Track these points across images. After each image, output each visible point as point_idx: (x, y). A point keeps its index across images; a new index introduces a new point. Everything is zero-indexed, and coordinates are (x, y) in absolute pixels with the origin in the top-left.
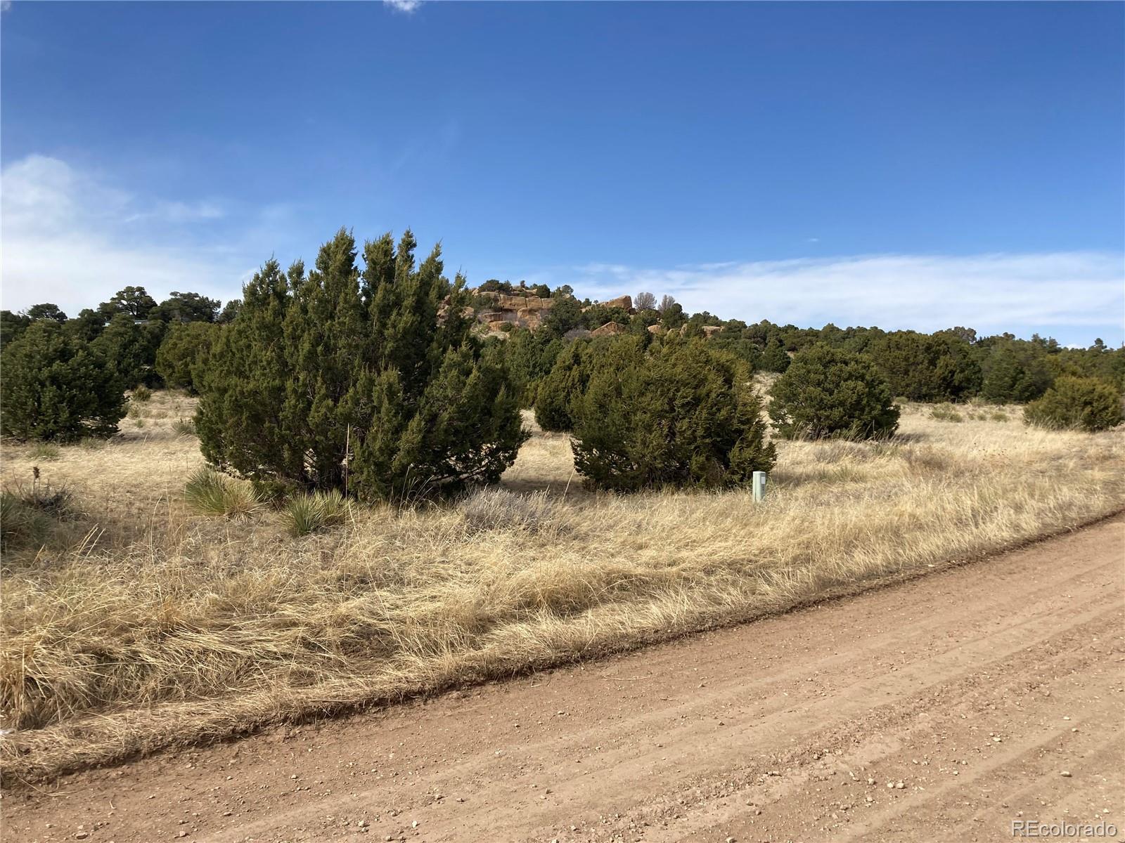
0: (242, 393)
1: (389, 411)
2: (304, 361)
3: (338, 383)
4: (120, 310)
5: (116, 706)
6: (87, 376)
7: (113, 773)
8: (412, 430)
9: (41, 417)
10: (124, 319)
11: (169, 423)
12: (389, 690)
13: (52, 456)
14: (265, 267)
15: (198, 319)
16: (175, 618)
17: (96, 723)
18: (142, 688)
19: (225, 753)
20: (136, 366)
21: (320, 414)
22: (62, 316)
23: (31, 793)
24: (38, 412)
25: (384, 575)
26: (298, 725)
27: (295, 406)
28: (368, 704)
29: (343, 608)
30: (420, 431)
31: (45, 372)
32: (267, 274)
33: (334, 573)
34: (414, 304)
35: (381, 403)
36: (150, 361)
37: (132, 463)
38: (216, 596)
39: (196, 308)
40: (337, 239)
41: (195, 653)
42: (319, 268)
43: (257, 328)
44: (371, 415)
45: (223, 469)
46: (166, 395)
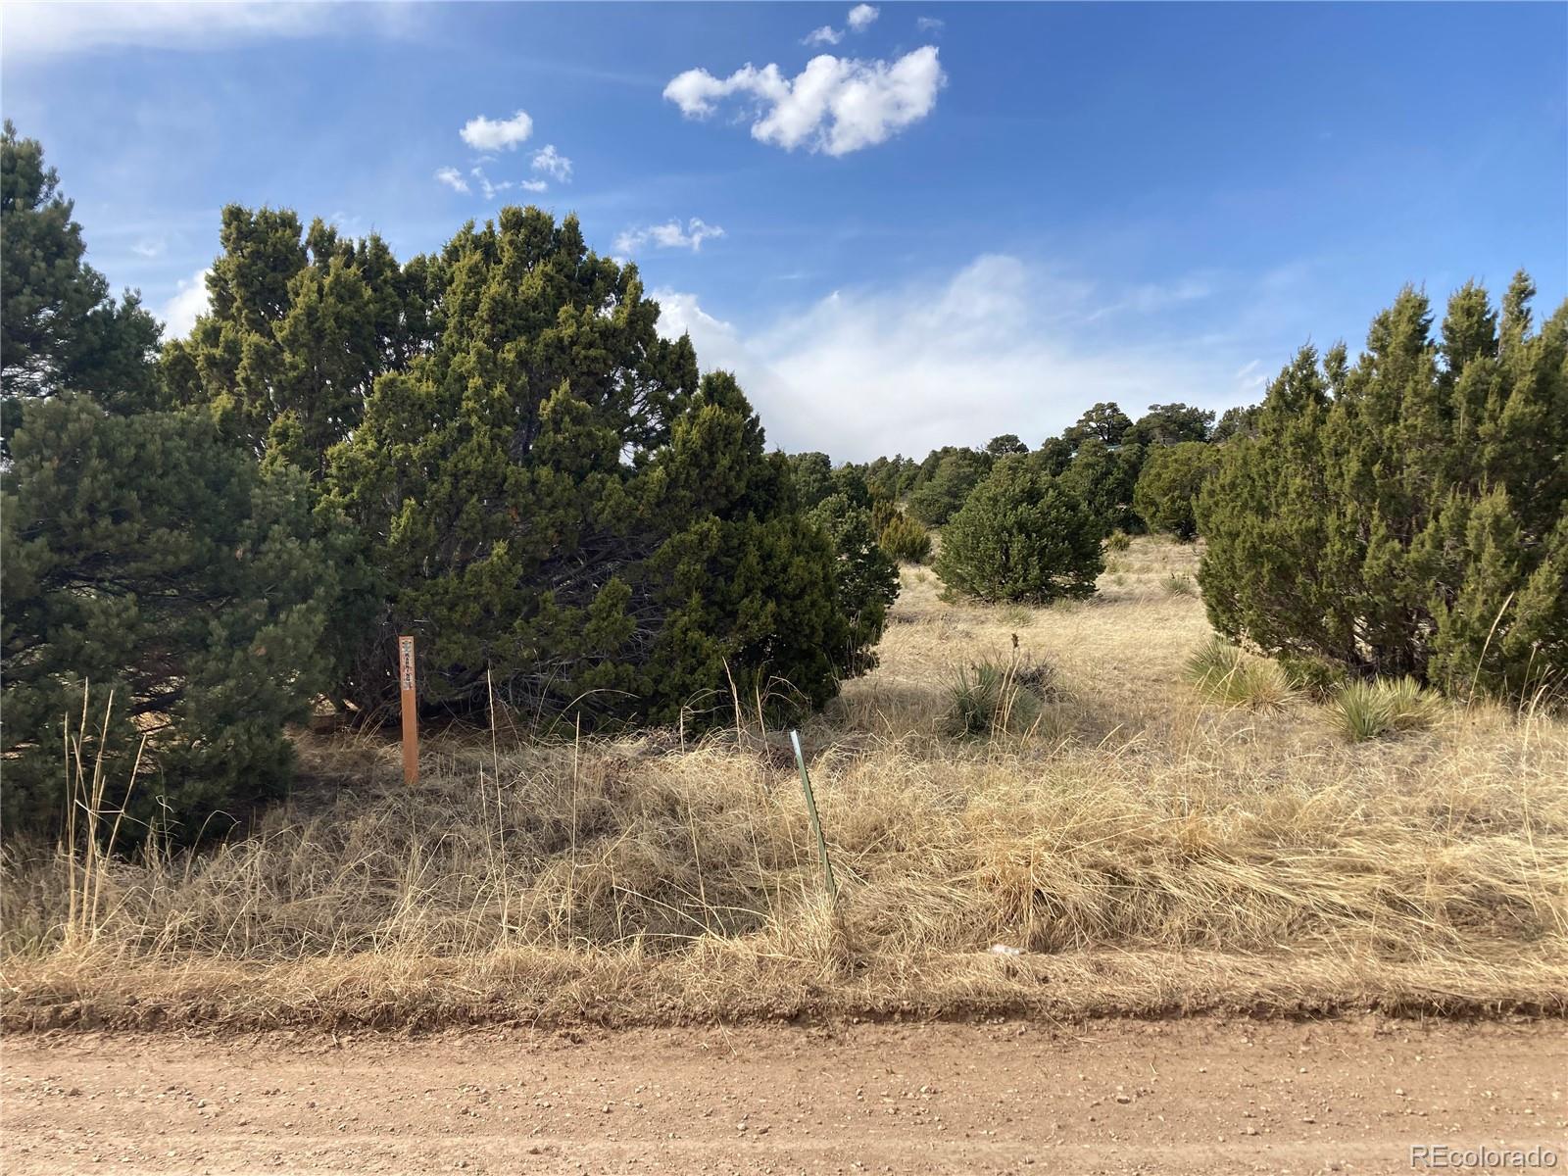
0: (1261, 537)
1: (1495, 558)
2: (1352, 487)
3: (1405, 516)
4: (1087, 435)
5: (1135, 943)
6: (1058, 521)
7: (1150, 1028)
8: (1537, 589)
9: (1010, 574)
10: (1094, 446)
11: (1157, 578)
12: (1541, 993)
13: (1025, 621)
14: (1297, 357)
15: (1187, 438)
16: (1200, 840)
17: (1118, 960)
18: (1166, 925)
19: (1287, 1033)
20: (1110, 505)
21: (1381, 562)
22: (1023, 448)
23: (1057, 1032)
24: (1006, 568)
25: (1506, 813)
26: (1394, 1017)
27: (1341, 552)
28: (1506, 1007)
29: (1447, 856)
30: (1551, 590)
31: (1011, 519)
32: (1300, 367)
33: (1423, 802)
34: (1534, 386)
35: (1481, 545)
36: (1127, 498)
37: (1116, 631)
38: (1250, 816)
39: (1182, 424)
40: (1399, 302)
41: (1230, 891)
42: (1373, 349)
43: (1292, 444)
44: (1465, 563)
45: (1238, 642)
46: (1149, 542)
